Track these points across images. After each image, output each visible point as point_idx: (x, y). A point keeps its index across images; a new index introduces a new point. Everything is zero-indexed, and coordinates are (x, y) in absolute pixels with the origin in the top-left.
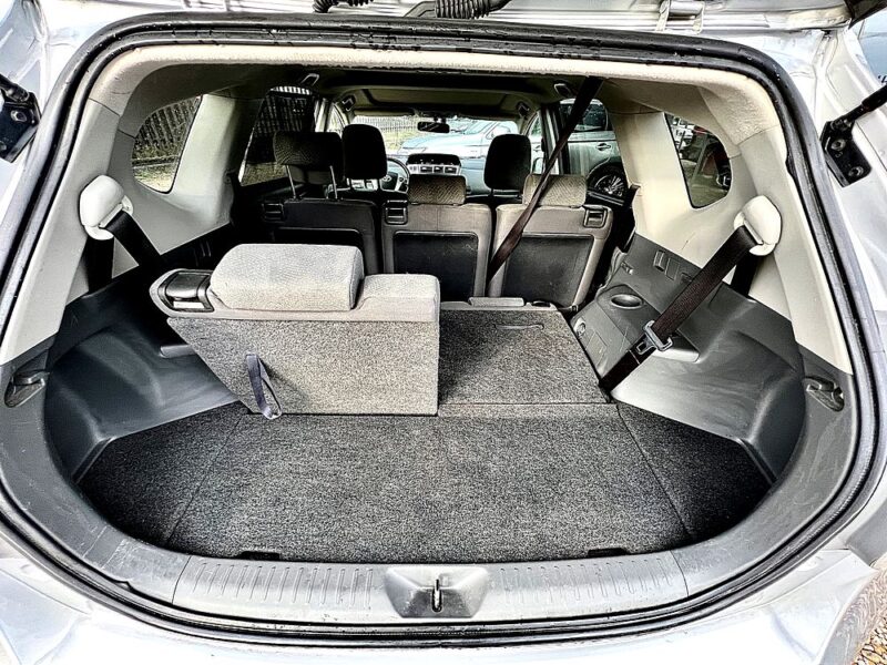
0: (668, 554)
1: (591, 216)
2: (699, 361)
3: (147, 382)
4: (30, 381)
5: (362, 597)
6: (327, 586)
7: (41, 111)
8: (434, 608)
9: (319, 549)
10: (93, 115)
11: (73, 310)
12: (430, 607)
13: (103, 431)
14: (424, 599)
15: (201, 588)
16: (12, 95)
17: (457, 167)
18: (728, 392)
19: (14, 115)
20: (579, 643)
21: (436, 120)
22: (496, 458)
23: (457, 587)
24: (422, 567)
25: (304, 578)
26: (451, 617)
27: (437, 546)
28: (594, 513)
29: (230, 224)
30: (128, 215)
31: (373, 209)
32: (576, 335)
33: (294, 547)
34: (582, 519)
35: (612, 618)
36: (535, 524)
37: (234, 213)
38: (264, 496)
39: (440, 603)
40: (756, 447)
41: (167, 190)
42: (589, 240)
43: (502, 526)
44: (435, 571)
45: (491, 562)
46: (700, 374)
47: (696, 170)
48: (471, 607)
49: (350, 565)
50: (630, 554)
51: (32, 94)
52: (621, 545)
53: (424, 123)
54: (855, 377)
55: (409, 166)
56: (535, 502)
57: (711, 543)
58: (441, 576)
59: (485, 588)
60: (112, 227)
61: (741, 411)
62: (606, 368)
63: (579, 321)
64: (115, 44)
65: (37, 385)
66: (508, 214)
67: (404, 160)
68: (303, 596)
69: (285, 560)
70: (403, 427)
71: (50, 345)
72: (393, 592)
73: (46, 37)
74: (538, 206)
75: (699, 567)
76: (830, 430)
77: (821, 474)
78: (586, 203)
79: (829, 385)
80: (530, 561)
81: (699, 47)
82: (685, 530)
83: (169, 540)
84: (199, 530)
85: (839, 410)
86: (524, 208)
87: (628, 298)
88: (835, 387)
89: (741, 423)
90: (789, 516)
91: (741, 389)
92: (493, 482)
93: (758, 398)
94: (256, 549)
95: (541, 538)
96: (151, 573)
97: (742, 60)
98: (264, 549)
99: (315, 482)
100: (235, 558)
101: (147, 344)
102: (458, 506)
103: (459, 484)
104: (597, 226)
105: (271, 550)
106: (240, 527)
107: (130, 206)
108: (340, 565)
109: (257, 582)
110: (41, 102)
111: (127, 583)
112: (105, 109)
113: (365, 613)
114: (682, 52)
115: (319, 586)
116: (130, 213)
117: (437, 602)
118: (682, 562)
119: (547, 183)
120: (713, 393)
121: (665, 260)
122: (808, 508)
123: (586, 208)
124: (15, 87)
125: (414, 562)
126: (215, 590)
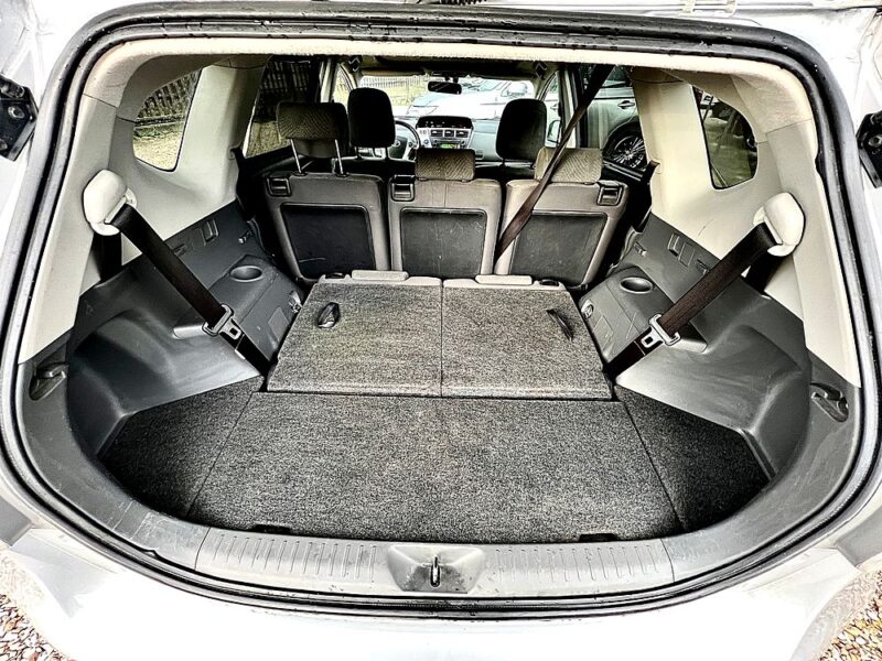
0: (658, 541)
1: (605, 193)
2: (706, 352)
3: (162, 362)
4: (51, 374)
5: (366, 571)
6: (333, 559)
7: (38, 105)
8: (433, 584)
9: (326, 525)
10: (90, 111)
11: (87, 299)
12: (428, 581)
13: (125, 407)
14: (423, 573)
15: (220, 557)
16: (8, 92)
17: (469, 130)
18: (732, 383)
19: (11, 111)
20: (566, 620)
21: (447, 79)
22: (496, 441)
23: (455, 564)
24: (422, 545)
25: (313, 552)
26: (447, 592)
27: (438, 526)
28: (588, 499)
29: (236, 200)
30: (132, 208)
31: (379, 184)
32: (583, 316)
33: (302, 522)
34: (576, 505)
35: (598, 599)
36: (531, 508)
37: (240, 188)
38: (275, 473)
39: (438, 578)
40: (757, 439)
41: (173, 167)
42: (602, 218)
43: (499, 509)
44: (434, 549)
45: (486, 542)
46: (705, 364)
47: (726, 130)
48: (467, 584)
49: (355, 542)
50: (620, 540)
51: (26, 89)
52: (613, 531)
53: (435, 83)
54: (862, 391)
55: (419, 130)
56: (532, 486)
57: (701, 534)
58: (439, 555)
59: (481, 567)
60: (117, 222)
61: (745, 402)
62: (611, 353)
63: (587, 303)
64: (104, 38)
65: (58, 377)
66: (519, 191)
67: (413, 123)
68: (312, 568)
69: (295, 535)
70: (406, 407)
71: (67, 338)
72: (394, 567)
73: (36, 25)
74: (550, 182)
75: (687, 555)
76: (830, 438)
77: (818, 479)
78: (601, 179)
79: (834, 395)
80: (524, 543)
81: (729, 35)
82: (677, 518)
83: (190, 511)
84: (215, 503)
85: (842, 420)
86: (536, 184)
87: (640, 282)
88: (841, 396)
89: (743, 413)
90: (780, 515)
91: (748, 381)
92: (492, 465)
93: (764, 390)
94: (269, 523)
95: (536, 522)
96: (174, 544)
97: (777, 49)
98: (275, 524)
99: (322, 460)
100: (249, 530)
101: (160, 326)
102: (457, 488)
103: (458, 467)
104: (611, 203)
105: (282, 524)
106: (252, 500)
107: (134, 200)
108: (346, 541)
109: (270, 555)
110: (36, 96)
111: (154, 551)
112: (101, 103)
113: (369, 585)
114: (710, 41)
115: (327, 560)
116: (134, 206)
117: (435, 579)
118: (670, 550)
119: (561, 158)
120: (719, 383)
121: (680, 245)
122: (799, 511)
123: (601, 185)
124: (10, 83)
125: (414, 540)
126: (233, 560)
